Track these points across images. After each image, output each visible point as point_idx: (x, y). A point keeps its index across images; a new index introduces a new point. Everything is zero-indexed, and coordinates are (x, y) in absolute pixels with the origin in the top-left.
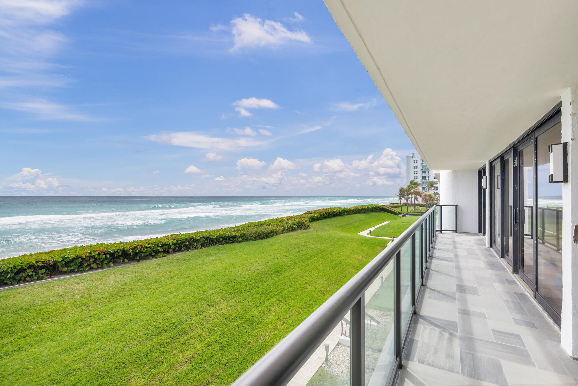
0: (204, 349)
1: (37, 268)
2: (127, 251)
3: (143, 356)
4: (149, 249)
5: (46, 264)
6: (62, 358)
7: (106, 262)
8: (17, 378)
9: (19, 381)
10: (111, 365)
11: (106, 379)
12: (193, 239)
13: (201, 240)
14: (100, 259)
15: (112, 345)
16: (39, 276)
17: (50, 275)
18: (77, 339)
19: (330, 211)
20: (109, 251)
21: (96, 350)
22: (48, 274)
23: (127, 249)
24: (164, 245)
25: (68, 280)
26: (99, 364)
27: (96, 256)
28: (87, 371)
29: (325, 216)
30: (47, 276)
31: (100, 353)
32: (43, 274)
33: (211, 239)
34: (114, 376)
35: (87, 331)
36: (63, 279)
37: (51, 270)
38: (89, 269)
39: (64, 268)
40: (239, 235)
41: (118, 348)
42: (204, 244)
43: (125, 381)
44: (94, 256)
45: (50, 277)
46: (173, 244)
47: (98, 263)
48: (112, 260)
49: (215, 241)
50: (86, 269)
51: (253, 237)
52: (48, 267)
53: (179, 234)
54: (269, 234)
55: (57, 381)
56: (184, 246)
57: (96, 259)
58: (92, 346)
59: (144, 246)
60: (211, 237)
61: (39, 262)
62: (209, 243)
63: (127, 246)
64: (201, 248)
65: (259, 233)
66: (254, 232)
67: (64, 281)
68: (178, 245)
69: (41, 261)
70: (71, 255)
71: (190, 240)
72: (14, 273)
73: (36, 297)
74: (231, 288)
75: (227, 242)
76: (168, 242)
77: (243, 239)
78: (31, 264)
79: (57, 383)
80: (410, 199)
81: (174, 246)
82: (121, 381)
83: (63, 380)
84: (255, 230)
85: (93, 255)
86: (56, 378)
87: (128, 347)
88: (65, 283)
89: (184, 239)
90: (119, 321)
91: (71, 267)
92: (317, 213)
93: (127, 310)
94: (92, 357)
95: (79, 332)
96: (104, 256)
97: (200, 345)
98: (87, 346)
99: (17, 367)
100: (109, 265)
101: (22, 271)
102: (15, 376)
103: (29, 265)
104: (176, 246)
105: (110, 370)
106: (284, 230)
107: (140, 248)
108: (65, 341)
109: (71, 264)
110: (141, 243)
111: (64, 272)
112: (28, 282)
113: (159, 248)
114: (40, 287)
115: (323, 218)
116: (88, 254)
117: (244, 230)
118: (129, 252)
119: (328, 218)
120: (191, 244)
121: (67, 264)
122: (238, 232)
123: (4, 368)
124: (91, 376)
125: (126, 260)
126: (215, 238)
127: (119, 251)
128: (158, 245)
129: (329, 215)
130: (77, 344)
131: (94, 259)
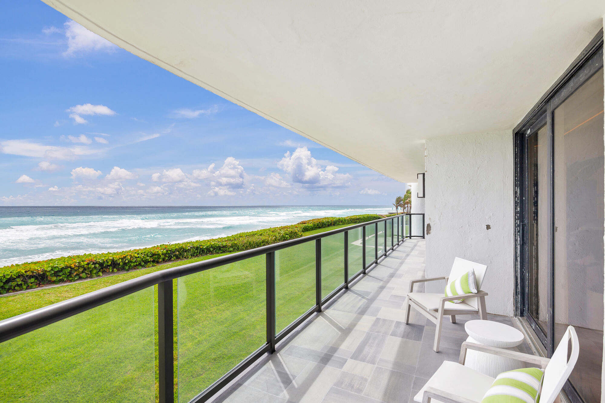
0: (194, 347)
1: (26, 278)
2: (116, 260)
3: (137, 353)
4: (139, 259)
5: (35, 274)
6: (62, 355)
7: (95, 271)
8: (21, 372)
9: (23, 374)
10: (108, 360)
11: (105, 372)
12: (183, 249)
13: (192, 250)
14: (89, 268)
15: (108, 344)
16: (28, 286)
17: (39, 285)
18: (73, 340)
19: (324, 221)
20: (98, 260)
21: (93, 349)
22: (37, 283)
23: (117, 259)
24: (153, 255)
25: (58, 289)
26: (97, 360)
27: (85, 266)
28: (86, 365)
29: (319, 226)
30: (36, 285)
31: (97, 351)
32: (32, 283)
33: (201, 249)
34: (112, 369)
35: (82, 333)
36: (52, 288)
37: (40, 280)
38: (78, 278)
39: (53, 278)
40: (230, 245)
41: (114, 347)
42: (194, 253)
43: (122, 374)
44: (84, 265)
45: (39, 286)
46: (162, 254)
47: (87, 272)
48: (101, 270)
49: (206, 250)
50: (75, 278)
51: (244, 246)
52: (37, 276)
53: (168, 244)
54: (260, 243)
55: (59, 373)
56: (174, 256)
57: (85, 269)
58: (89, 345)
59: (134, 256)
60: (201, 247)
61: (28, 271)
62: (200, 253)
63: (116, 256)
64: (191, 258)
65: (250, 243)
66: (245, 241)
67: (54, 290)
68: (167, 255)
69: (30, 271)
70: (60, 264)
71: (180, 250)
72: (3, 282)
73: (27, 304)
74: (221, 294)
75: (218, 252)
76: (158, 252)
77: (234, 249)
78: (20, 273)
79: (60, 375)
80: (407, 209)
81: (163, 256)
82: (118, 373)
83: (65, 373)
84: (246, 240)
85: (82, 264)
86: (58, 371)
87: (123, 345)
88: (55, 291)
89: (174, 249)
90: (113, 324)
91: (60, 276)
92: (311, 223)
93: (120, 315)
94: (90, 354)
95: (74, 334)
96: (93, 265)
97: (191, 343)
98: (84, 345)
99: (20, 363)
100: (98, 275)
101: (10, 281)
102: (19, 371)
103: (19, 275)
104: (166, 256)
105: (108, 364)
106: (276, 240)
107: (130, 257)
108: (62, 341)
109: (61, 274)
110: (131, 253)
111: (53, 281)
112: (17, 291)
113: (148, 258)
114: (31, 295)
115: (317, 228)
116: (77, 264)
117: (235, 240)
118: (119, 262)
119: (322, 228)
120: (181, 254)
121: (56, 274)
122: (229, 242)
123: (7, 365)
124: (91, 369)
125: (115, 269)
126: (205, 248)
127: (108, 261)
128: (147, 255)
129: (323, 225)
130: (74, 344)
131: (83, 269)
